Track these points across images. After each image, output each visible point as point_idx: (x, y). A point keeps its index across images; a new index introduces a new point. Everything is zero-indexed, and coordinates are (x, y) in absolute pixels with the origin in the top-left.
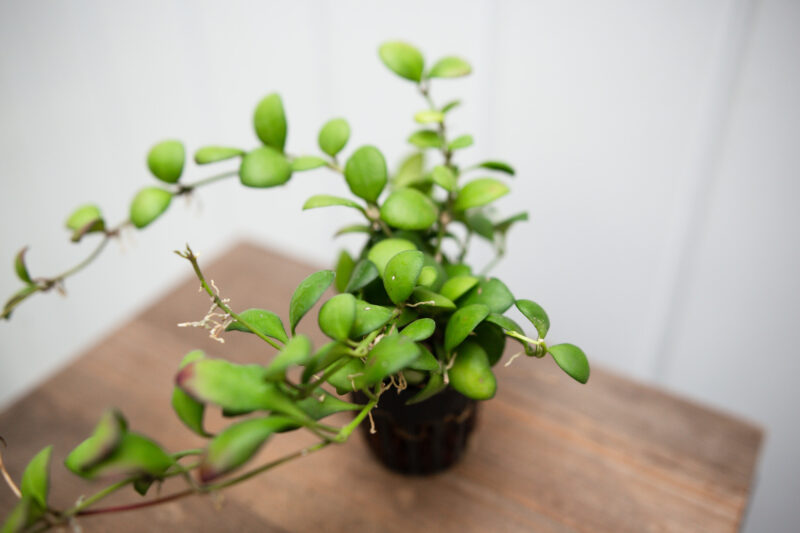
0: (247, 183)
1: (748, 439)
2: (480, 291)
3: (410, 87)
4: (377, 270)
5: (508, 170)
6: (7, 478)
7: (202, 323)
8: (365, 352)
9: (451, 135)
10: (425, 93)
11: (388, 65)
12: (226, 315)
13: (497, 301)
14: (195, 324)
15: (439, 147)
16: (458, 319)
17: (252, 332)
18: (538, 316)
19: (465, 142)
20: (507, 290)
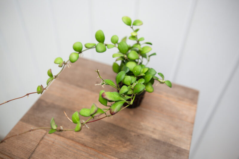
0: (97, 51)
1: (196, 93)
2: (149, 71)
3: (129, 27)
4: (129, 69)
5: (151, 44)
6: (68, 118)
7: (100, 84)
8: (134, 87)
9: (139, 37)
10: (132, 28)
11: (125, 23)
12: (105, 82)
13: (153, 73)
14: (99, 84)
15: (136, 40)
16: (146, 78)
17: (109, 85)
18: (162, 76)
19: (142, 39)
20: (154, 70)
